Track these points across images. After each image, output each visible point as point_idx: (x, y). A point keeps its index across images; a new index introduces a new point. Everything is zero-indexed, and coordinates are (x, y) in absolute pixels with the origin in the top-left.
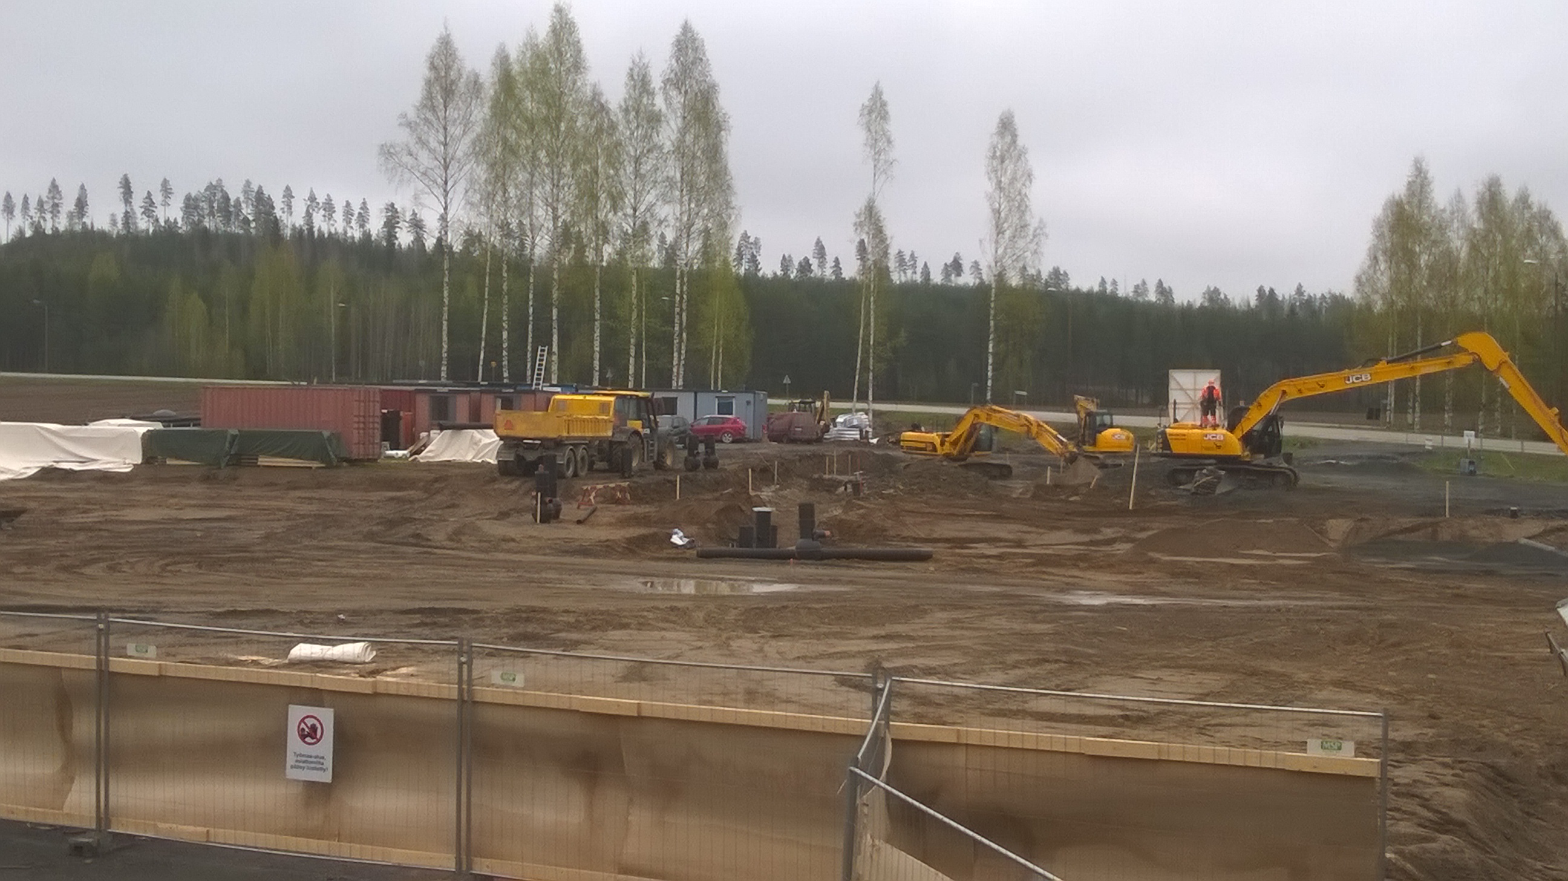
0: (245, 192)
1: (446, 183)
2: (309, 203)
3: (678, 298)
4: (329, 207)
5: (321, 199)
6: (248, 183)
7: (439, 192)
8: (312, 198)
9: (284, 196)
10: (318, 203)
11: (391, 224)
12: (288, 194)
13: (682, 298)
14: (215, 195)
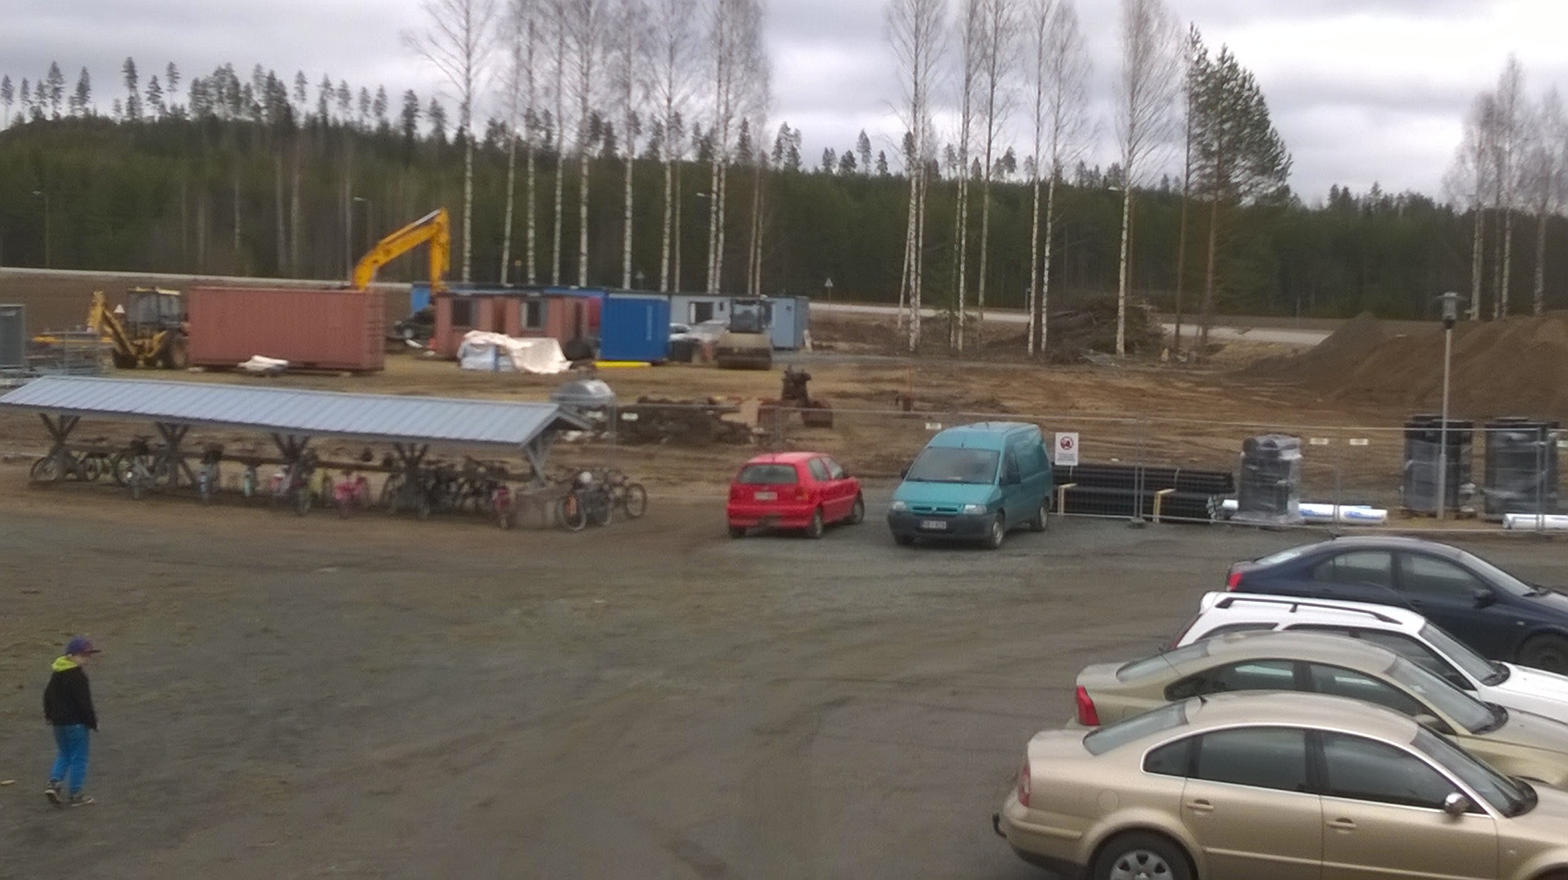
0: (258, 75)
1: (468, 70)
2: (323, 89)
3: (714, 196)
4: (344, 94)
5: (336, 86)
6: (259, 68)
8: (327, 84)
9: (298, 82)
10: (332, 90)
11: (410, 113)
12: (301, 80)
13: (718, 196)
14: (223, 79)
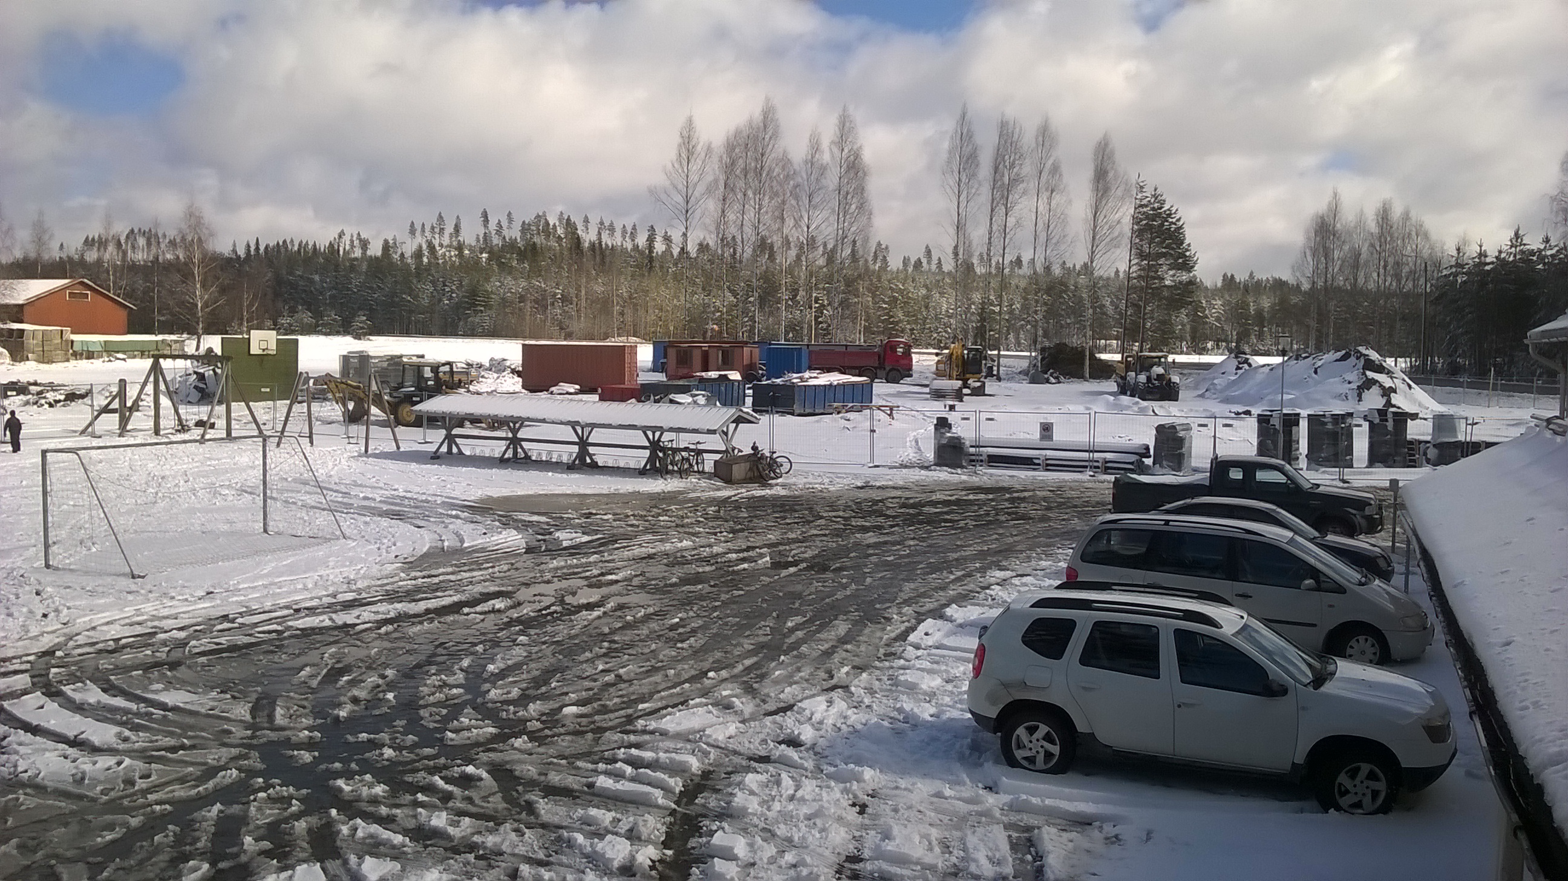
0: (560, 220)
1: (687, 211)
2: (599, 226)
4: (612, 229)
5: (607, 224)
6: (561, 213)
7: (683, 219)
8: (602, 223)
9: (584, 222)
11: (651, 240)
12: (586, 221)
14: (540, 221)
